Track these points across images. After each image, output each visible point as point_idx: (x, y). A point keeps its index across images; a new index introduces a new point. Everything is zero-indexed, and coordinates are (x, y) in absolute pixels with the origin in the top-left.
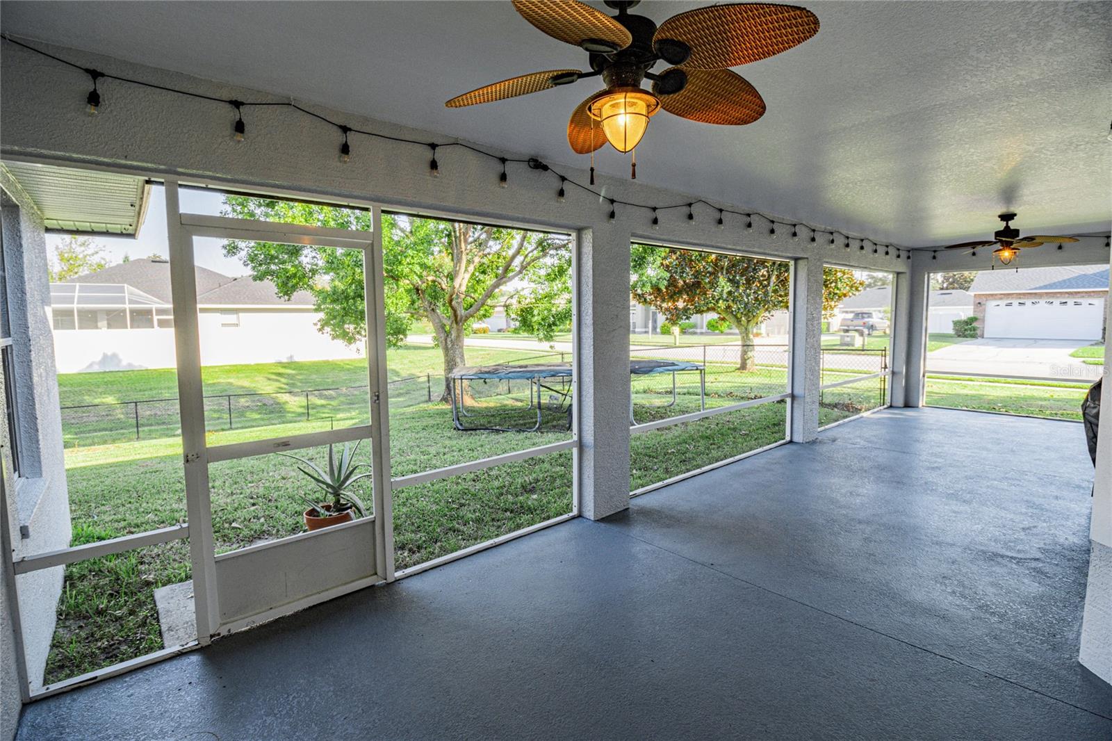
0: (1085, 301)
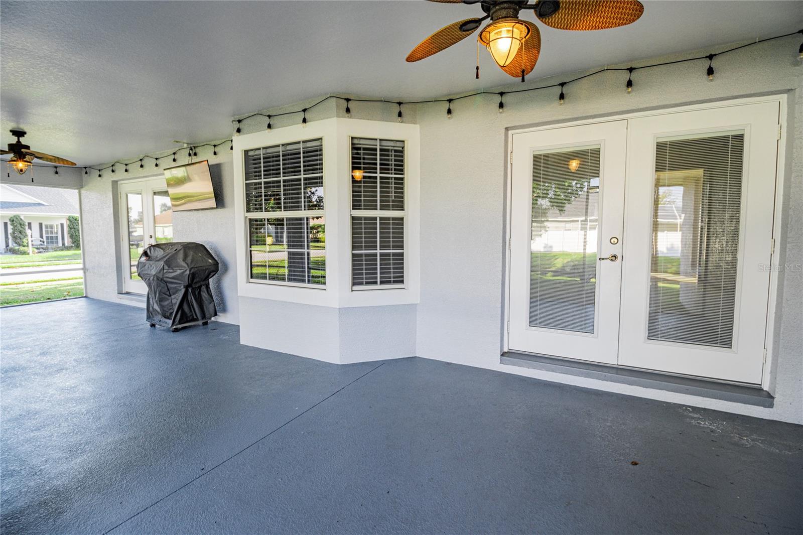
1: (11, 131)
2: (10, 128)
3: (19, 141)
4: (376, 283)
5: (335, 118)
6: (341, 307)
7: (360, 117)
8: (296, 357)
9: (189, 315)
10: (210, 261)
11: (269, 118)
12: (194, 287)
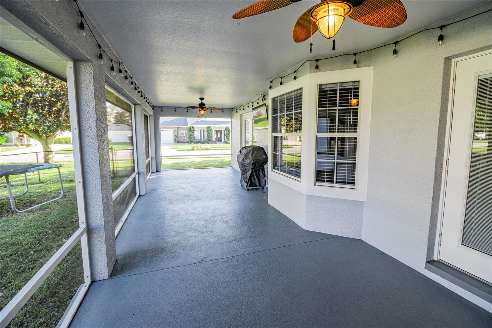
0: (168, 130)
1: (200, 98)
2: (199, 97)
3: (202, 102)
4: (333, 182)
5: (308, 74)
6: (307, 194)
7: (325, 70)
8: (287, 218)
9: (254, 183)
10: (264, 156)
11: (282, 79)
12: (256, 169)
